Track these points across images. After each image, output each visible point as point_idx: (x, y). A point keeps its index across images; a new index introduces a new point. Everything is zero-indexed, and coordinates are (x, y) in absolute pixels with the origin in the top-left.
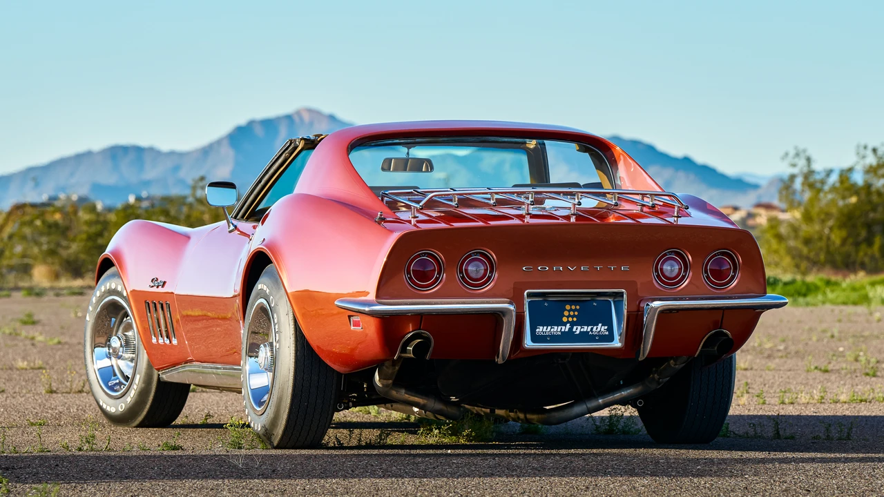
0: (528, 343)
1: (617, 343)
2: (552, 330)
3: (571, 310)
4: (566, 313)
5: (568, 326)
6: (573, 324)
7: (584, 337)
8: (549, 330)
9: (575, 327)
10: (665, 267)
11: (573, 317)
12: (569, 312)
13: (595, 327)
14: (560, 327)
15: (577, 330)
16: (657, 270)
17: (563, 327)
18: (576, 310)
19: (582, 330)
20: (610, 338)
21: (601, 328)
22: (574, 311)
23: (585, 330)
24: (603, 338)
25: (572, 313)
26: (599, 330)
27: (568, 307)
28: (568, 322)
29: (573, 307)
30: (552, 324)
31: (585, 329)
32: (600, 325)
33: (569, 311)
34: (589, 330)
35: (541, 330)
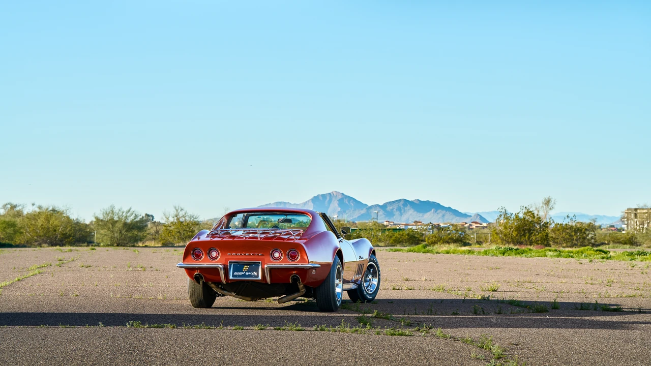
0: (231, 278)
1: (259, 278)
4: (244, 268)
6: (246, 272)
7: (249, 276)
8: (238, 274)
10: (275, 254)
11: (246, 270)
12: (246, 268)
13: (253, 273)
15: (247, 274)
16: (272, 255)
17: (243, 273)
20: (258, 276)
21: (255, 273)
24: (255, 276)
27: (245, 266)
28: (244, 271)
29: (247, 266)
30: (239, 272)
31: (250, 273)
35: (235, 273)
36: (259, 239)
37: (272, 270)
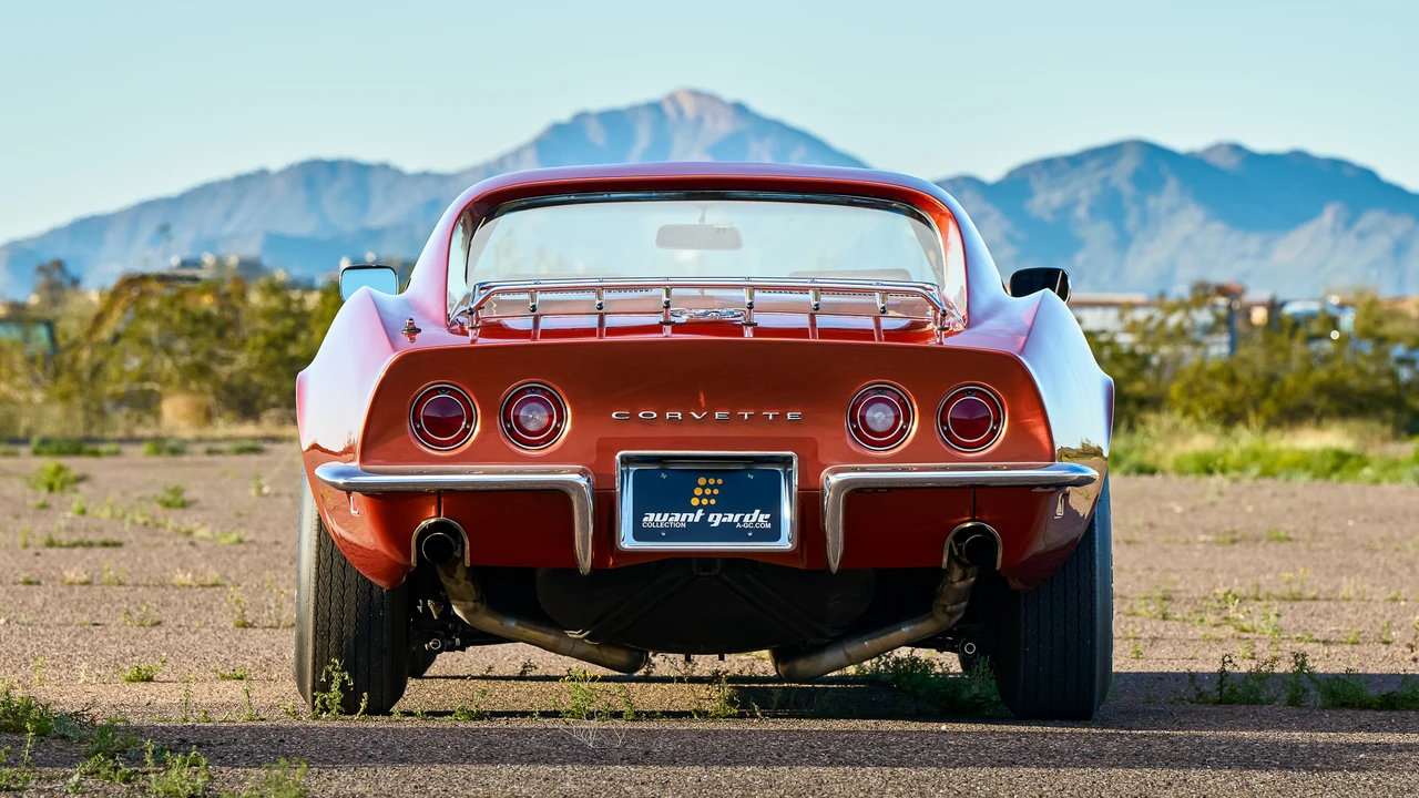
0: (627, 541)
1: (785, 543)
2: (671, 519)
3: (707, 485)
4: (698, 491)
5: (700, 513)
6: (708, 510)
7: (728, 532)
8: (665, 519)
9: (712, 516)
10: (869, 414)
11: (709, 497)
12: (703, 491)
13: (748, 516)
14: (685, 515)
15: (716, 520)
16: (853, 420)
17: (691, 515)
18: (716, 486)
19: (724, 520)
20: (774, 534)
21: (759, 518)
22: (712, 487)
23: (730, 520)
24: (760, 534)
25: (708, 492)
26: (754, 520)
27: (702, 481)
28: (700, 506)
29: (712, 481)
30: (671, 510)
31: (730, 518)
32: (757, 511)
33: (704, 488)
34: (736, 520)
35: (650, 518)
36: (748, 334)
37: (859, 498)
